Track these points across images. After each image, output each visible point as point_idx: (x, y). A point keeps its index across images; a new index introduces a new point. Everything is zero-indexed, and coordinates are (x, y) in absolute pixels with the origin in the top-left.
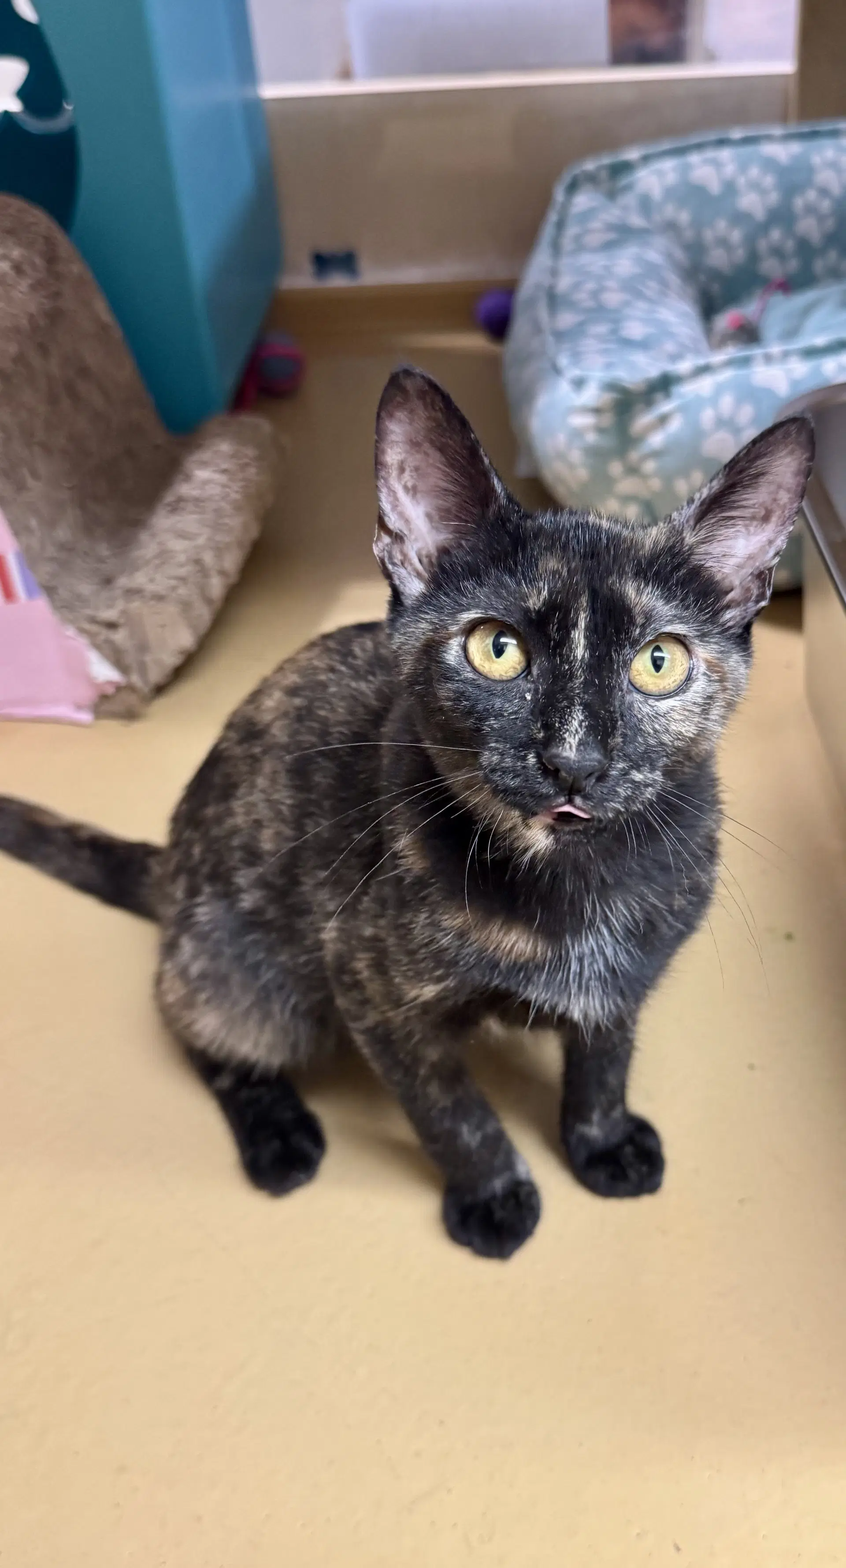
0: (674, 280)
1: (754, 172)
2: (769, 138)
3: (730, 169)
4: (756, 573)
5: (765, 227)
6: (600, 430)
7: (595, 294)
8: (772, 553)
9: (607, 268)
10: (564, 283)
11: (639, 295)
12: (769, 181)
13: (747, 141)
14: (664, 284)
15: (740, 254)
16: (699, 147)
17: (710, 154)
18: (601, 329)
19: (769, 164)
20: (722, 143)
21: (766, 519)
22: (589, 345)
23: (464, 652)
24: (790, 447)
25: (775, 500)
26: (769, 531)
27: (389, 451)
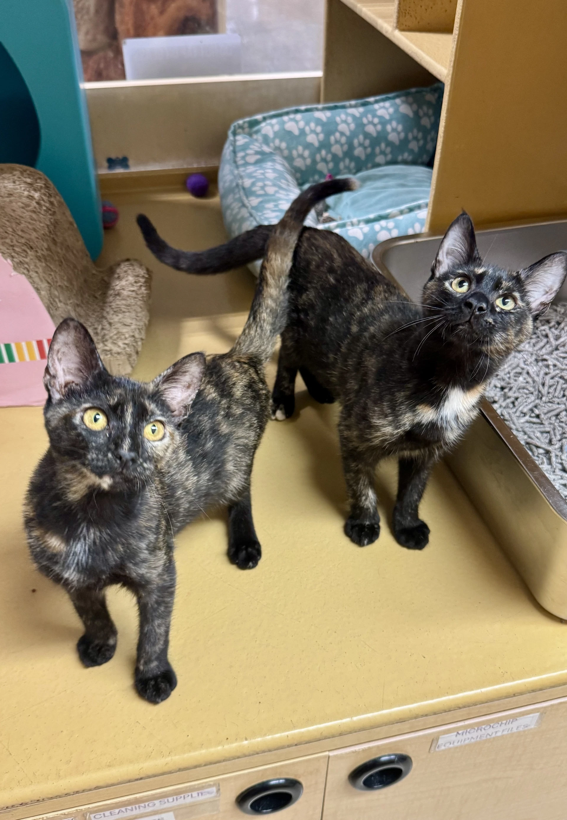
1: (313, 125)
2: (317, 109)
3: (302, 124)
4: (184, 406)
5: (319, 150)
7: (263, 188)
8: (190, 399)
9: (263, 174)
12: (319, 129)
13: (307, 110)
15: (309, 161)
16: (287, 113)
17: (292, 116)
18: (270, 205)
19: (318, 122)
20: (297, 111)
21: (189, 387)
22: (269, 213)
23: (82, 418)
24: (197, 363)
25: (192, 381)
26: (189, 391)
27: (56, 345)
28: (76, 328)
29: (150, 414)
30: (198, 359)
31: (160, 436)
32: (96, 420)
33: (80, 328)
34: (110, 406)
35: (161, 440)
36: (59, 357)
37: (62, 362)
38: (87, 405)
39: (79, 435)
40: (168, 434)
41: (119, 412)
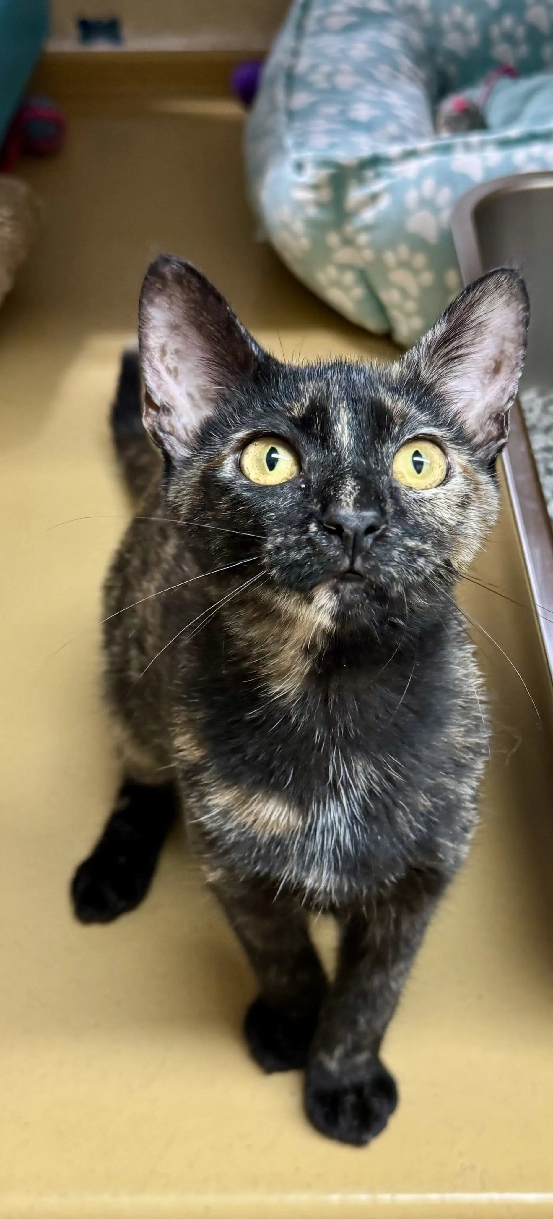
0: (406, 63)
5: (498, 14)
6: (320, 205)
7: (330, 76)
8: (505, 397)
9: (343, 51)
10: (303, 65)
11: (371, 78)
14: (396, 67)
18: (331, 110)
21: (496, 370)
22: (319, 124)
23: (239, 466)
24: (504, 298)
25: (502, 352)
26: (501, 381)
27: (152, 335)
28: (179, 279)
29: (399, 421)
30: (505, 285)
31: (439, 474)
32: (272, 464)
33: (189, 276)
34: (293, 419)
35: (444, 482)
36: (171, 367)
37: (180, 377)
38: (241, 435)
39: (237, 501)
40: (457, 469)
41: (316, 427)
